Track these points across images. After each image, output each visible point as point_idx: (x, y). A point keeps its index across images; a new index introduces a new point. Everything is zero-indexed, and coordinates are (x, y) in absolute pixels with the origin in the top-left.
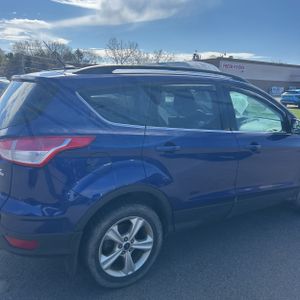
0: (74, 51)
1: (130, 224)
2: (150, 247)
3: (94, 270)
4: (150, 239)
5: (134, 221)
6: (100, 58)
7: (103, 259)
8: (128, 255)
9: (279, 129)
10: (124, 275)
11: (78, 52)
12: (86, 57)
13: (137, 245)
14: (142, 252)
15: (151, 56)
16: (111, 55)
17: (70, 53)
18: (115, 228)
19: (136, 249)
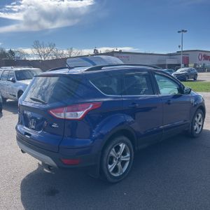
0: (7, 50)
1: (120, 147)
2: (129, 159)
3: (106, 173)
4: (128, 155)
5: (121, 145)
6: (28, 55)
7: (110, 166)
8: (119, 164)
9: (177, 92)
10: (119, 175)
11: (11, 51)
12: (17, 55)
13: (123, 158)
14: (125, 162)
15: (65, 52)
16: (36, 52)
17: (4, 52)
18: (114, 149)
19: (123, 161)
